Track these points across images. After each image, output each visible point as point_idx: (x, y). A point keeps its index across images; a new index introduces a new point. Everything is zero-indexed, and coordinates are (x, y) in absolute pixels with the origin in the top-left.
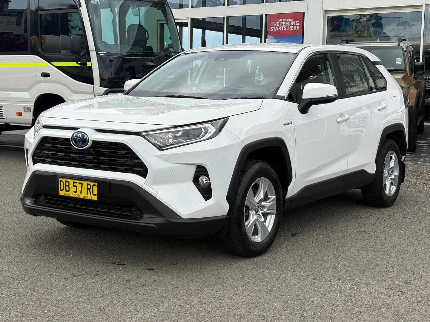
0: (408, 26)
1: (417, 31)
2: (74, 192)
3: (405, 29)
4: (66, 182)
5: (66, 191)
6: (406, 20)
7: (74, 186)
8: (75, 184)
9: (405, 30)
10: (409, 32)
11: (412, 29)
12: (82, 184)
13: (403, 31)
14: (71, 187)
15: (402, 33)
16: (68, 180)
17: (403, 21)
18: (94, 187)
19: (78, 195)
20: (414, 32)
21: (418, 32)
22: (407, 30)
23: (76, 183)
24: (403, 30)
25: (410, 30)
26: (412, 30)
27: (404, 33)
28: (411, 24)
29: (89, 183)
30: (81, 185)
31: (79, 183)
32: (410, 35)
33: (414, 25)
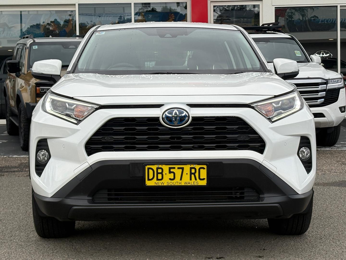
0: (7, 28)
1: (17, 34)
2: (170, 179)
3: (4, 31)
4: (157, 169)
5: (158, 179)
6: (5, 21)
7: (170, 172)
8: (172, 170)
11: (12, 31)
12: (183, 169)
14: (166, 174)
16: (160, 166)
18: (201, 170)
19: (177, 182)
23: (174, 168)
25: (9, 32)
27: (3, 35)
29: (192, 166)
30: (181, 170)
31: (178, 168)
32: (9, 37)
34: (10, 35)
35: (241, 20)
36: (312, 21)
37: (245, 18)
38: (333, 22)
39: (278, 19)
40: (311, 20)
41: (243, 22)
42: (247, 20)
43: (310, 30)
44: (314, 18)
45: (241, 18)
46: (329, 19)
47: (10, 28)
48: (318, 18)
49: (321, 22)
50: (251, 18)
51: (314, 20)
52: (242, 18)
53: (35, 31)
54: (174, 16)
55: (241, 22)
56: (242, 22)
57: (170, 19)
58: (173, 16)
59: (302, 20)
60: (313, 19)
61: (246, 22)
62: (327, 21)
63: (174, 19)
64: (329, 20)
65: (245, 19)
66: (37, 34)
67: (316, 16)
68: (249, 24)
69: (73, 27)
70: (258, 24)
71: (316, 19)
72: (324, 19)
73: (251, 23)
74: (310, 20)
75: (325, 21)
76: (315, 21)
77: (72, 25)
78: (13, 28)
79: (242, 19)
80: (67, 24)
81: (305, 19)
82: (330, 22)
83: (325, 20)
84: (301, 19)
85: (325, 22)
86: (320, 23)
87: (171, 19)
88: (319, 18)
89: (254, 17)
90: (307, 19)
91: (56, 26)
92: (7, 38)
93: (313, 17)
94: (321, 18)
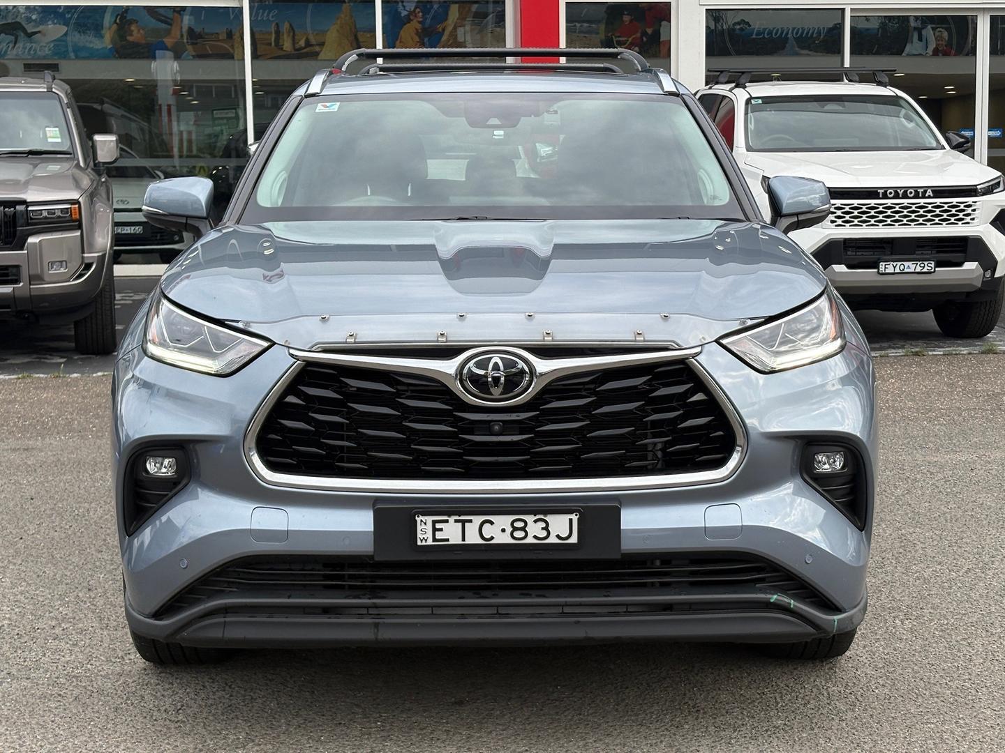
0: (22, 34)
1: (47, 49)
3: (15, 43)
6: (18, 20)
9: (17, 46)
10: (28, 49)
11: (35, 43)
13: (10, 47)
15: (8, 53)
17: (9, 21)
20: (40, 51)
21: (50, 50)
22: (20, 45)
24: (11, 45)
25: (29, 46)
26: (34, 45)
27: (15, 52)
28: (29, 31)
32: (29, 57)
33: (39, 32)
34: (32, 52)
35: (575, 26)
36: (737, 32)
37: (584, 22)
38: (783, 36)
39: (660, 26)
40: (734, 30)
41: (581, 32)
42: (590, 26)
43: (733, 52)
44: (742, 26)
45: (576, 21)
46: (774, 28)
47: (30, 35)
48: (750, 26)
49: (757, 35)
50: (599, 22)
51: (742, 29)
52: (579, 22)
53: (91, 42)
54: (421, 14)
55: (575, 32)
56: (577, 31)
57: (412, 20)
58: (419, 12)
59: (713, 30)
60: (738, 27)
61: (589, 32)
62: (770, 33)
63: (421, 20)
64: (774, 31)
65: (585, 25)
66: (98, 50)
67: (746, 21)
68: (594, 36)
69: (182, 36)
70: (613, 37)
71: (746, 28)
72: (763, 27)
73: (598, 33)
74: (731, 31)
75: (766, 32)
76: (744, 32)
77: (181, 31)
78: (39, 35)
79: (578, 25)
80: (169, 27)
81: (720, 28)
82: (776, 34)
83: (765, 29)
84: (713, 27)
85: (766, 36)
86: (754, 36)
87: (415, 21)
88: (752, 27)
89: (604, 21)
90: (725, 27)
91: (141, 31)
92: (23, 59)
93: (738, 23)
94: (757, 27)
